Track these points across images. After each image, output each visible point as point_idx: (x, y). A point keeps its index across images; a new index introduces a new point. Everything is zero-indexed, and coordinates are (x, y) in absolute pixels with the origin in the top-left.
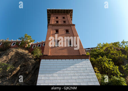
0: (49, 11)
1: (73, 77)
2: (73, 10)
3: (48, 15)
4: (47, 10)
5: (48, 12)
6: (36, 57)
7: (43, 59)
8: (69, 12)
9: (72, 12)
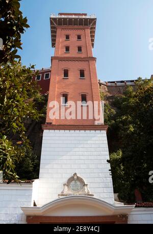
0: (53, 21)
1: (82, 157)
2: (96, 19)
3: (51, 28)
4: (50, 18)
5: (51, 23)
6: (41, 120)
7: (46, 129)
8: (89, 23)
9: (95, 24)
